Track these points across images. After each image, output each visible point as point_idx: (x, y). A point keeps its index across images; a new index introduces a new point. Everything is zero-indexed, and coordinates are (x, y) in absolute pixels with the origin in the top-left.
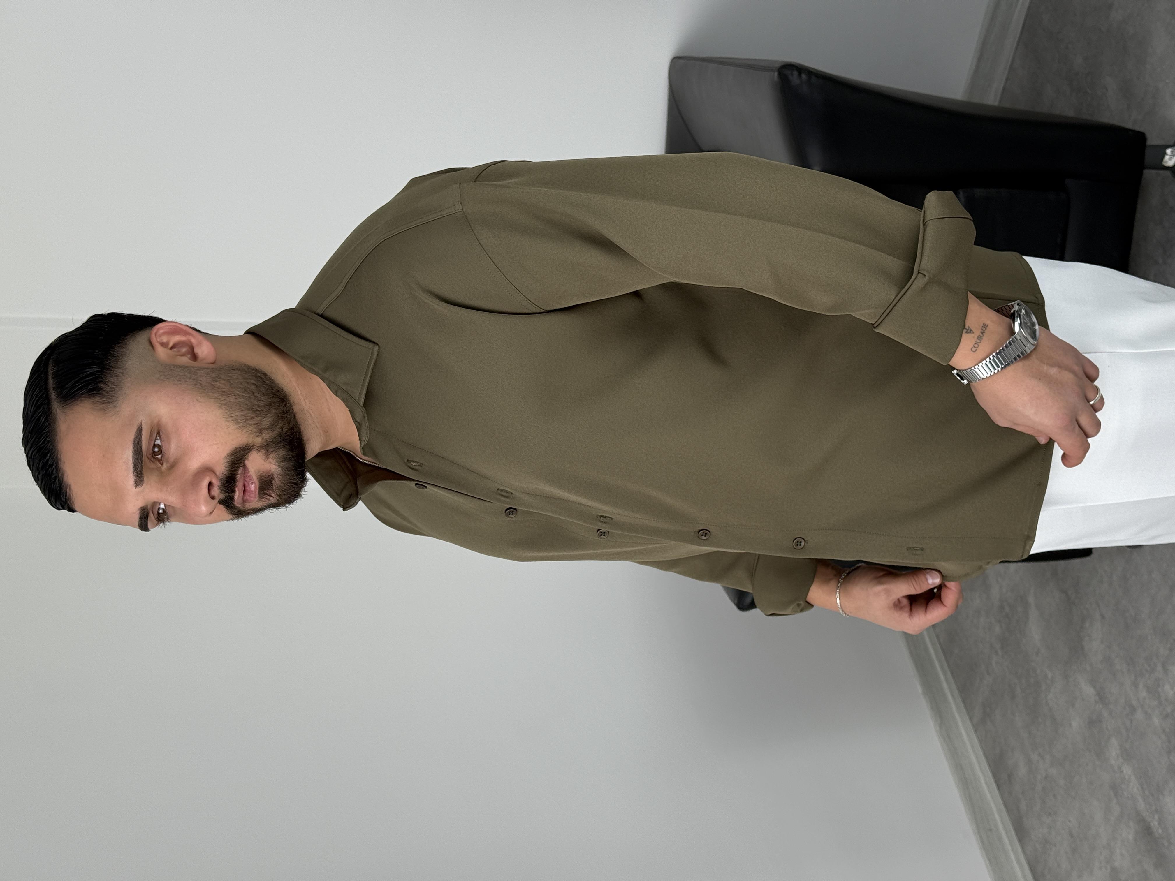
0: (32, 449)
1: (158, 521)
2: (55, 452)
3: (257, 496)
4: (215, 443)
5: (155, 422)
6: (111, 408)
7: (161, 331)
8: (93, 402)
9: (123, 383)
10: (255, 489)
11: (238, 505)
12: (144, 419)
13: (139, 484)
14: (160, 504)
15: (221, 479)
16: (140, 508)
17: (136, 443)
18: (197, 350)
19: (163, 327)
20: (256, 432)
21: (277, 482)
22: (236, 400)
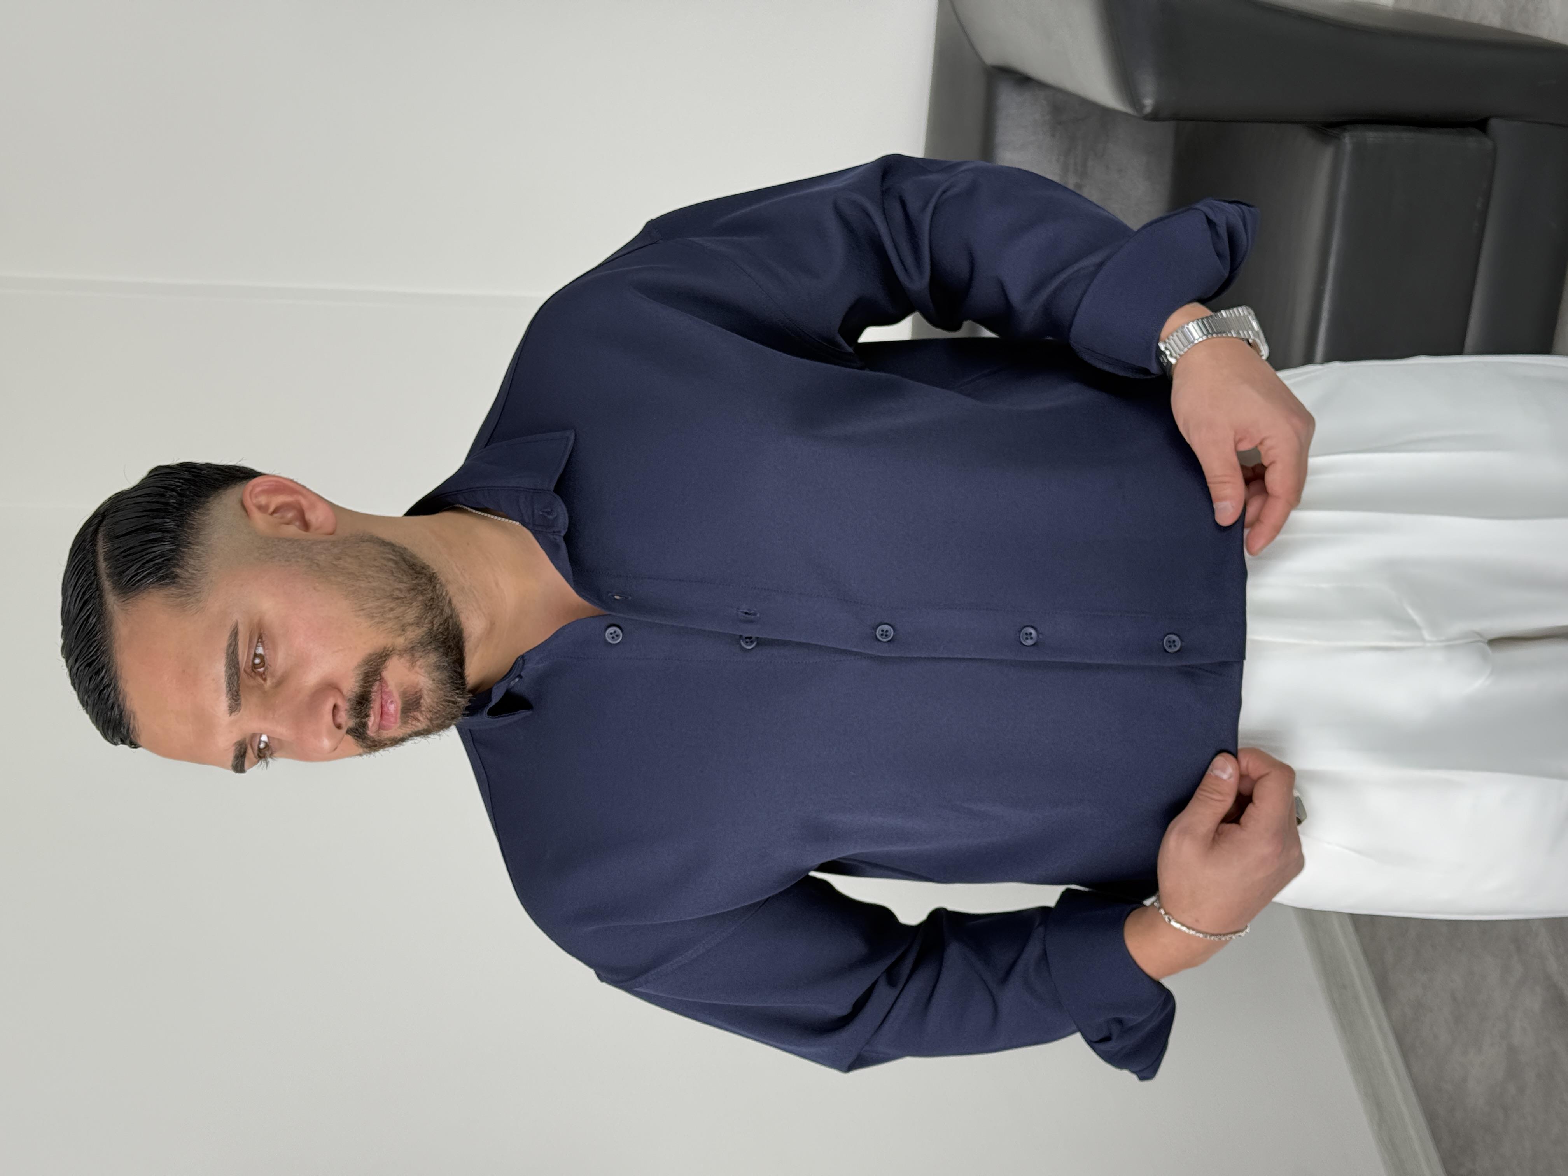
0: (79, 662)
1: (258, 759)
2: (112, 666)
3: (399, 721)
4: (341, 648)
5: (257, 621)
6: (192, 603)
7: (258, 489)
8: (166, 595)
9: (207, 566)
10: (396, 711)
11: (372, 735)
12: (240, 618)
13: (236, 710)
14: (261, 736)
15: (349, 700)
16: (235, 743)
17: (230, 652)
18: (310, 516)
19: (259, 484)
20: (396, 630)
21: (427, 701)
22: (369, 584)
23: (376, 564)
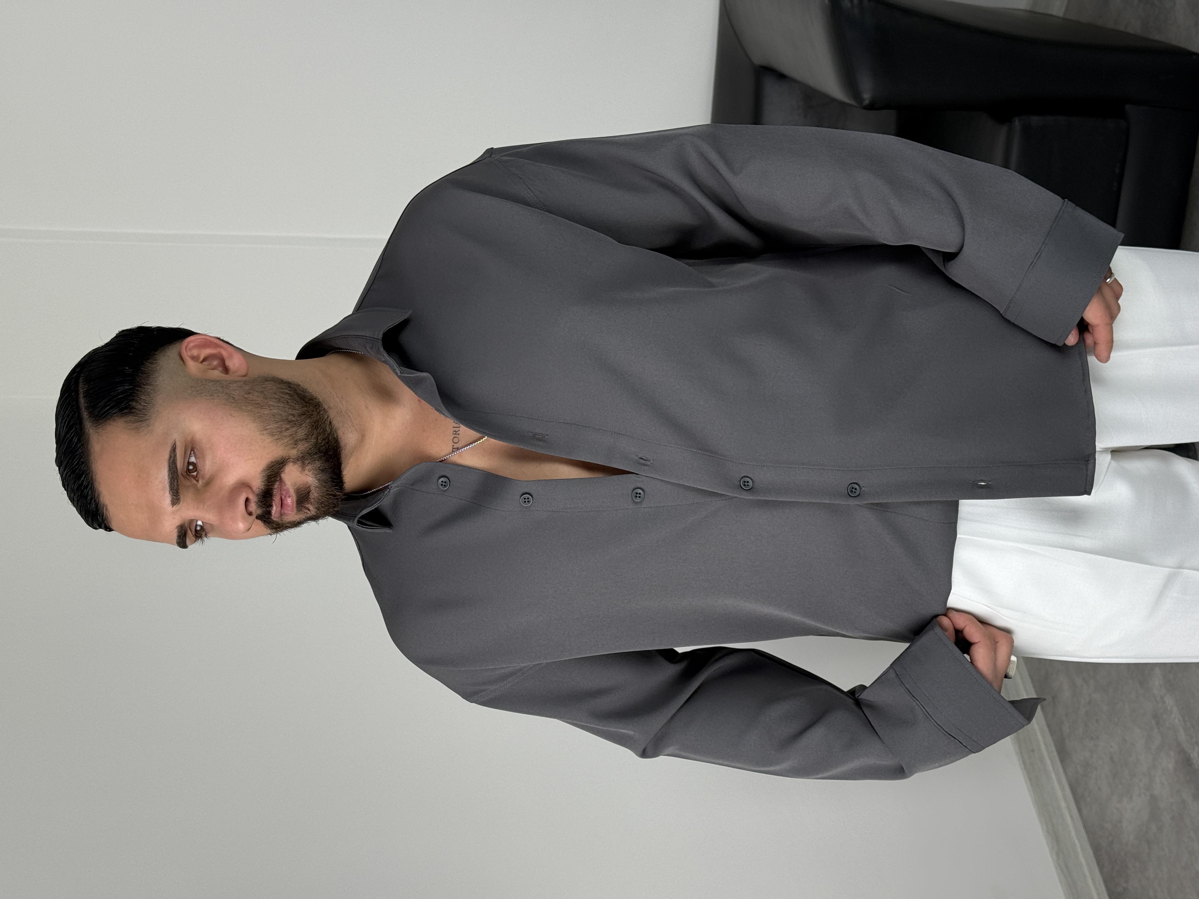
0: (66, 470)
1: (196, 538)
2: (89, 473)
3: (295, 509)
4: (251, 457)
5: (189, 438)
6: (144, 426)
7: (191, 345)
8: (126, 421)
9: (154, 400)
10: (292, 503)
11: (275, 520)
12: (176, 437)
13: (177, 503)
14: (197, 521)
15: (258, 495)
16: (177, 526)
17: (171, 461)
18: (229, 363)
19: (194, 340)
20: (291, 444)
21: (314, 494)
22: (271, 411)
23: (277, 397)
